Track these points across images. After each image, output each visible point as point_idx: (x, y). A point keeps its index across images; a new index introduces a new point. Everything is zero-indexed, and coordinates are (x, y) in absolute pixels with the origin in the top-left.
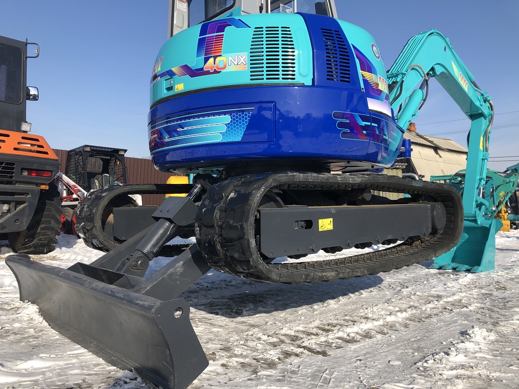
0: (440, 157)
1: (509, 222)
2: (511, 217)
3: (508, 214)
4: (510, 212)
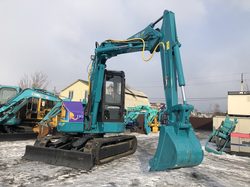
0: (136, 99)
1: (157, 128)
2: (161, 125)
3: (159, 124)
4: (160, 123)
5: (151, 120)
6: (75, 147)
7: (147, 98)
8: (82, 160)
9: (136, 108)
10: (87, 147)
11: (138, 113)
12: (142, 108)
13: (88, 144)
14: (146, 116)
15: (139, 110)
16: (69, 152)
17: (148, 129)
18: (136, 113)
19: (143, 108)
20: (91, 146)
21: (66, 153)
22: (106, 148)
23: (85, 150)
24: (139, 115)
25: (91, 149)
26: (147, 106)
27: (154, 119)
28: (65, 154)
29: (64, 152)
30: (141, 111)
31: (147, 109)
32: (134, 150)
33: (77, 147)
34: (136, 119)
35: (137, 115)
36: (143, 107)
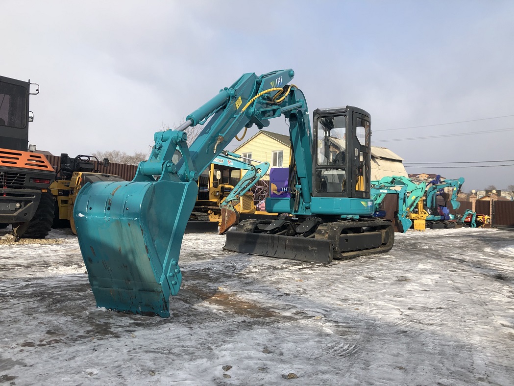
0: (378, 165)
1: (424, 222)
2: (431, 217)
3: (427, 215)
4: (430, 213)
5: (412, 205)
6: (300, 234)
7: (400, 161)
8: (315, 250)
9: (380, 182)
10: (320, 232)
11: (386, 191)
12: (392, 182)
13: (319, 228)
14: (401, 196)
15: (387, 185)
16: (294, 240)
17: (406, 223)
18: (381, 191)
19: (394, 181)
20: (325, 231)
21: (290, 240)
22: (347, 237)
23: (318, 237)
24: (387, 194)
25: (327, 235)
26: (403, 178)
27: (417, 204)
28: (287, 242)
29: (285, 240)
30: (391, 188)
31: (404, 184)
32: (388, 246)
33: (302, 233)
34: (379, 204)
35: (383, 196)
36: (395, 179)
